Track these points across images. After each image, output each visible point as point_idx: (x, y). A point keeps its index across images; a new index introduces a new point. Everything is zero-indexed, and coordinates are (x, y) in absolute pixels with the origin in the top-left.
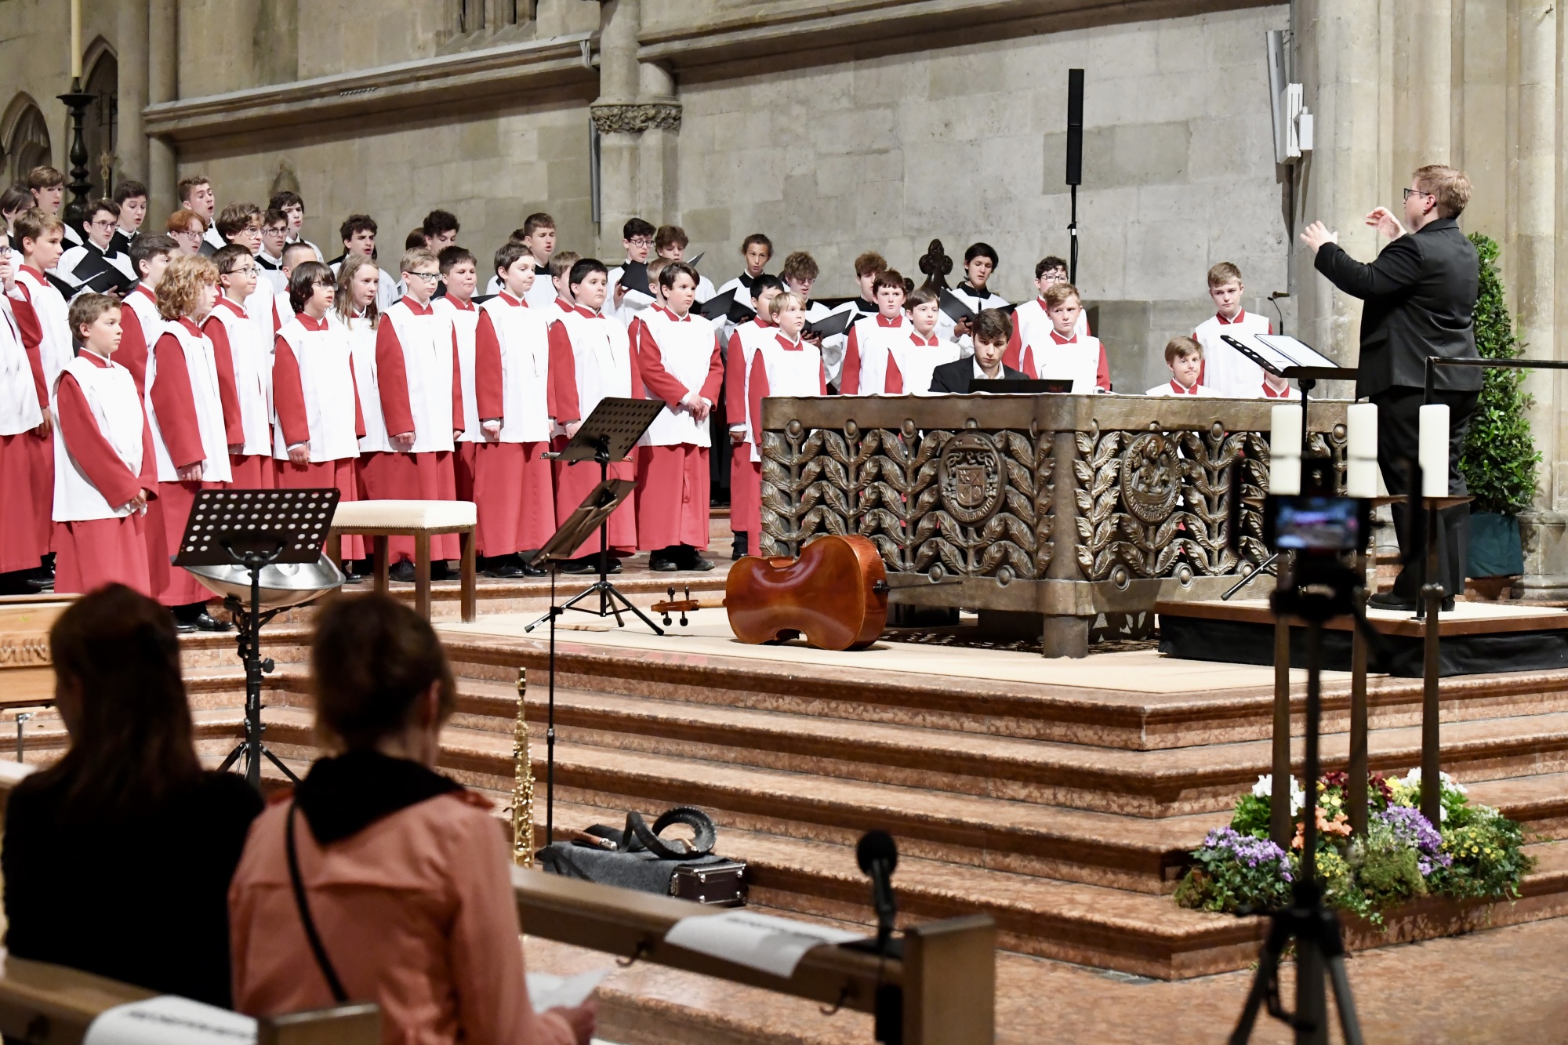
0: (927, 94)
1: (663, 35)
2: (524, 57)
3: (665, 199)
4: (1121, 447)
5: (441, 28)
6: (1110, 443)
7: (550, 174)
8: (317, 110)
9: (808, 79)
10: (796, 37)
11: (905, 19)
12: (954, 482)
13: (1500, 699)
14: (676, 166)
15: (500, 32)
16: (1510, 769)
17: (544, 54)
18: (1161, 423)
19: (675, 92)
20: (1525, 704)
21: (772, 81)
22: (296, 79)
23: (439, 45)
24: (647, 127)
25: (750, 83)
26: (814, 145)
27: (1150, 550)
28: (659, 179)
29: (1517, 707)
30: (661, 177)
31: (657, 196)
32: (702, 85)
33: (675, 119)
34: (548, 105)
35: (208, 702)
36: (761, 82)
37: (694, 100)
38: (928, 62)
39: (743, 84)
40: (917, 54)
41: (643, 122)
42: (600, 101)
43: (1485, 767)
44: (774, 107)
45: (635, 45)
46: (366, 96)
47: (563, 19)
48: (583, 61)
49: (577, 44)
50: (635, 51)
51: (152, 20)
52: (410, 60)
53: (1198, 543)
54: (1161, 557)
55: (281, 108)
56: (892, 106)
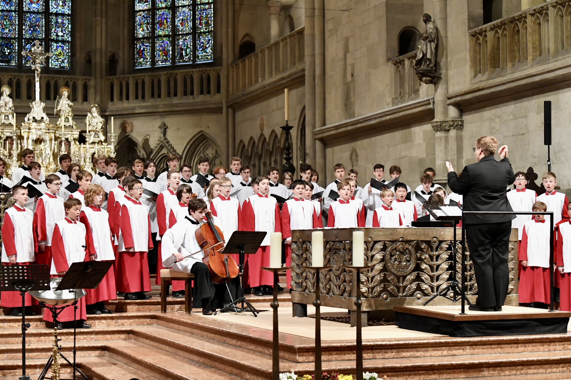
0: (536, 112)
1: (454, 95)
2: (415, 106)
3: (458, 155)
4: (384, 249)
5: (394, 97)
6: (379, 246)
7: (427, 147)
8: (359, 128)
9: (500, 108)
10: (492, 93)
11: (525, 84)
12: (334, 261)
13: (493, 346)
14: (462, 142)
15: (411, 97)
16: (468, 374)
17: (421, 104)
18: (405, 238)
19: (461, 116)
20: (507, 348)
21: (490, 110)
22: (354, 117)
23: (393, 103)
24: (451, 129)
25: (483, 111)
26: (503, 133)
27: (400, 286)
28: (455, 148)
29: (502, 350)
30: (456, 147)
31: (455, 154)
32: (469, 113)
33: (461, 125)
34: (426, 122)
35: (103, 338)
36: (486, 110)
37: (467, 118)
38: (536, 100)
39: (481, 112)
40: (533, 97)
41: (449, 127)
42: (434, 120)
43: (455, 373)
44: (491, 120)
45: (446, 99)
46: (373, 122)
47: (427, 91)
48: (431, 106)
49: (429, 100)
50: (446, 101)
51: (316, 99)
52: (385, 108)
53: (426, 284)
54: (407, 289)
55: (350, 128)
56: (525, 117)
